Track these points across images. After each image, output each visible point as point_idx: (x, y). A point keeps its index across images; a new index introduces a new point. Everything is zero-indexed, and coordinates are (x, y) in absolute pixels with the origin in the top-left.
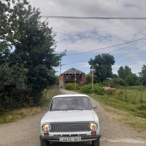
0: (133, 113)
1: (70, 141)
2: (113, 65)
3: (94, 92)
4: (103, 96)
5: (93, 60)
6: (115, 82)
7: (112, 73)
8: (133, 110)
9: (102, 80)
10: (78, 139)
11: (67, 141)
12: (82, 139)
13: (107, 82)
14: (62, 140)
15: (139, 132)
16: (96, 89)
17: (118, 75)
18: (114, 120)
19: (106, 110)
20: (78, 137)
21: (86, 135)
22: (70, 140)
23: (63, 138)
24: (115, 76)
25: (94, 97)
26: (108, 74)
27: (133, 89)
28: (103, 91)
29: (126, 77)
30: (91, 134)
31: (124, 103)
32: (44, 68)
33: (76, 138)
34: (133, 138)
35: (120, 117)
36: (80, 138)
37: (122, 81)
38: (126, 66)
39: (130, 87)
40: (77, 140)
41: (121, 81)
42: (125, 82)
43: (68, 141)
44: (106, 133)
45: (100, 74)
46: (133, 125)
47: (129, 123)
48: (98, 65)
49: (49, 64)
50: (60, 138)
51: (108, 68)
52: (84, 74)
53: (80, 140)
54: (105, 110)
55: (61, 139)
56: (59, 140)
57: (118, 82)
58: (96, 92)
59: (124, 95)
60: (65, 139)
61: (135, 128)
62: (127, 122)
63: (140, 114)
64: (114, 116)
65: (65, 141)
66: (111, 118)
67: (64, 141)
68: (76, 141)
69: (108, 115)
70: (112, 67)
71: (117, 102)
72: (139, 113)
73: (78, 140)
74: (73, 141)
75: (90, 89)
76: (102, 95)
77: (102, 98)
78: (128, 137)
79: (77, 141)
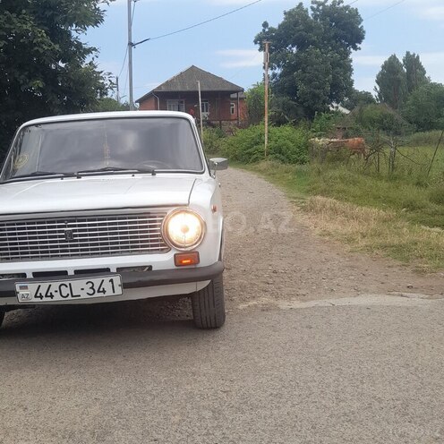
0: (412, 215)
1: (70, 297)
2: (355, 48)
3: (270, 156)
4: (305, 167)
5: (272, 30)
6: (360, 120)
7: (351, 83)
8: (411, 206)
9: (310, 114)
10: (107, 286)
11: (54, 299)
12: (125, 286)
13: (329, 119)
14: (27, 293)
15: (420, 272)
16: (281, 141)
17: (374, 94)
18: (327, 238)
19: (302, 207)
20: (107, 279)
21: (150, 267)
22: (65, 291)
23: (32, 287)
24: (366, 98)
25: (271, 171)
26: (335, 86)
27: (428, 142)
28: (307, 147)
29: (405, 100)
30: (172, 266)
31: (384, 185)
32: (28, 27)
33: (97, 281)
34: (389, 292)
35: (351, 228)
36: (117, 280)
37: (392, 117)
38: (408, 53)
39: (417, 134)
40: (104, 291)
41: (385, 117)
42: (401, 120)
43: (57, 297)
44: (277, 280)
45: (302, 87)
46: (400, 252)
47: (384, 247)
48: (295, 50)
49: (48, 13)
50: (17, 286)
51: (336, 64)
52: (239, 90)
53: (119, 291)
54: (299, 208)
55: (22, 292)
56: (13, 294)
57: (372, 121)
58: (279, 153)
59: (388, 155)
60: (43, 291)
61: (407, 260)
62: (378, 241)
63: (436, 217)
64: (331, 227)
65: (45, 299)
66: (318, 231)
67: (39, 300)
68: (97, 295)
69: (308, 223)
70: (351, 57)
71: (355, 183)
72: (434, 214)
73: (109, 292)
74: (84, 295)
75: (257, 144)
76: (303, 162)
77: (299, 173)
78: (367, 291)
79: (101, 295)
